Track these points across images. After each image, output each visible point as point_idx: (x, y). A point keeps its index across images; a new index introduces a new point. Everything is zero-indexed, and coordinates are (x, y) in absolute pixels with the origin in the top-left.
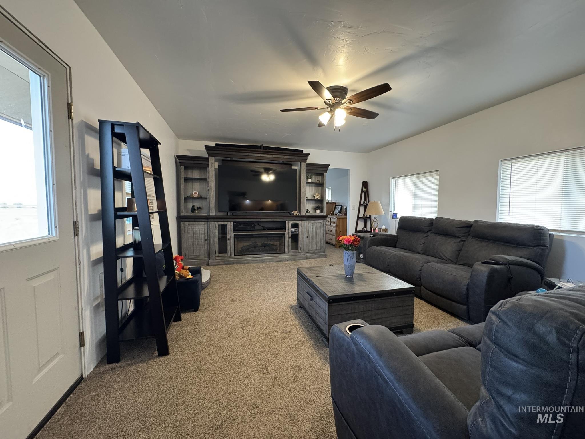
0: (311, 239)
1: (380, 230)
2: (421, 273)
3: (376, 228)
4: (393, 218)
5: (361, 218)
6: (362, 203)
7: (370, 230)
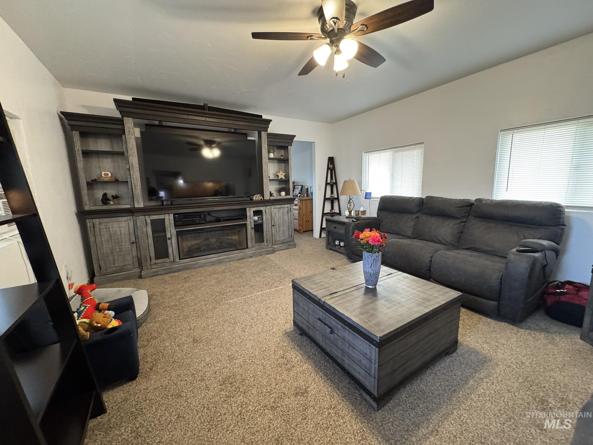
0: (277, 227)
1: (357, 212)
2: (431, 264)
3: (351, 211)
4: (366, 198)
5: (328, 199)
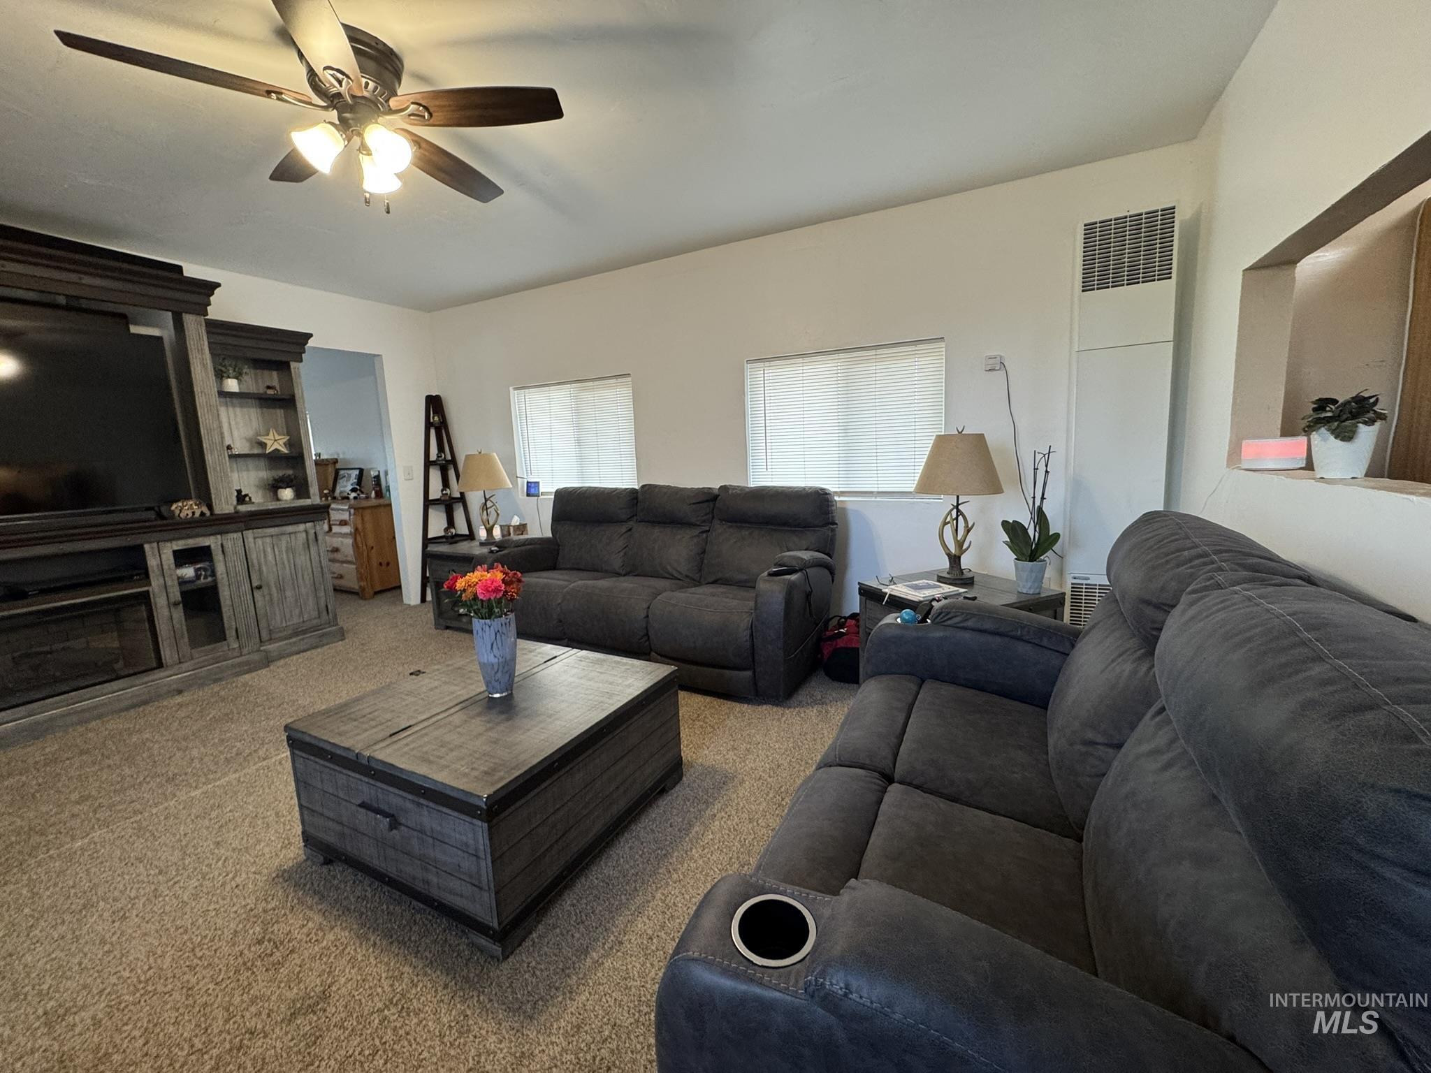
0: (274, 590)
1: (506, 530)
2: (647, 622)
3: (493, 527)
4: (528, 495)
5: (436, 502)
6: (433, 457)
7: (467, 533)
